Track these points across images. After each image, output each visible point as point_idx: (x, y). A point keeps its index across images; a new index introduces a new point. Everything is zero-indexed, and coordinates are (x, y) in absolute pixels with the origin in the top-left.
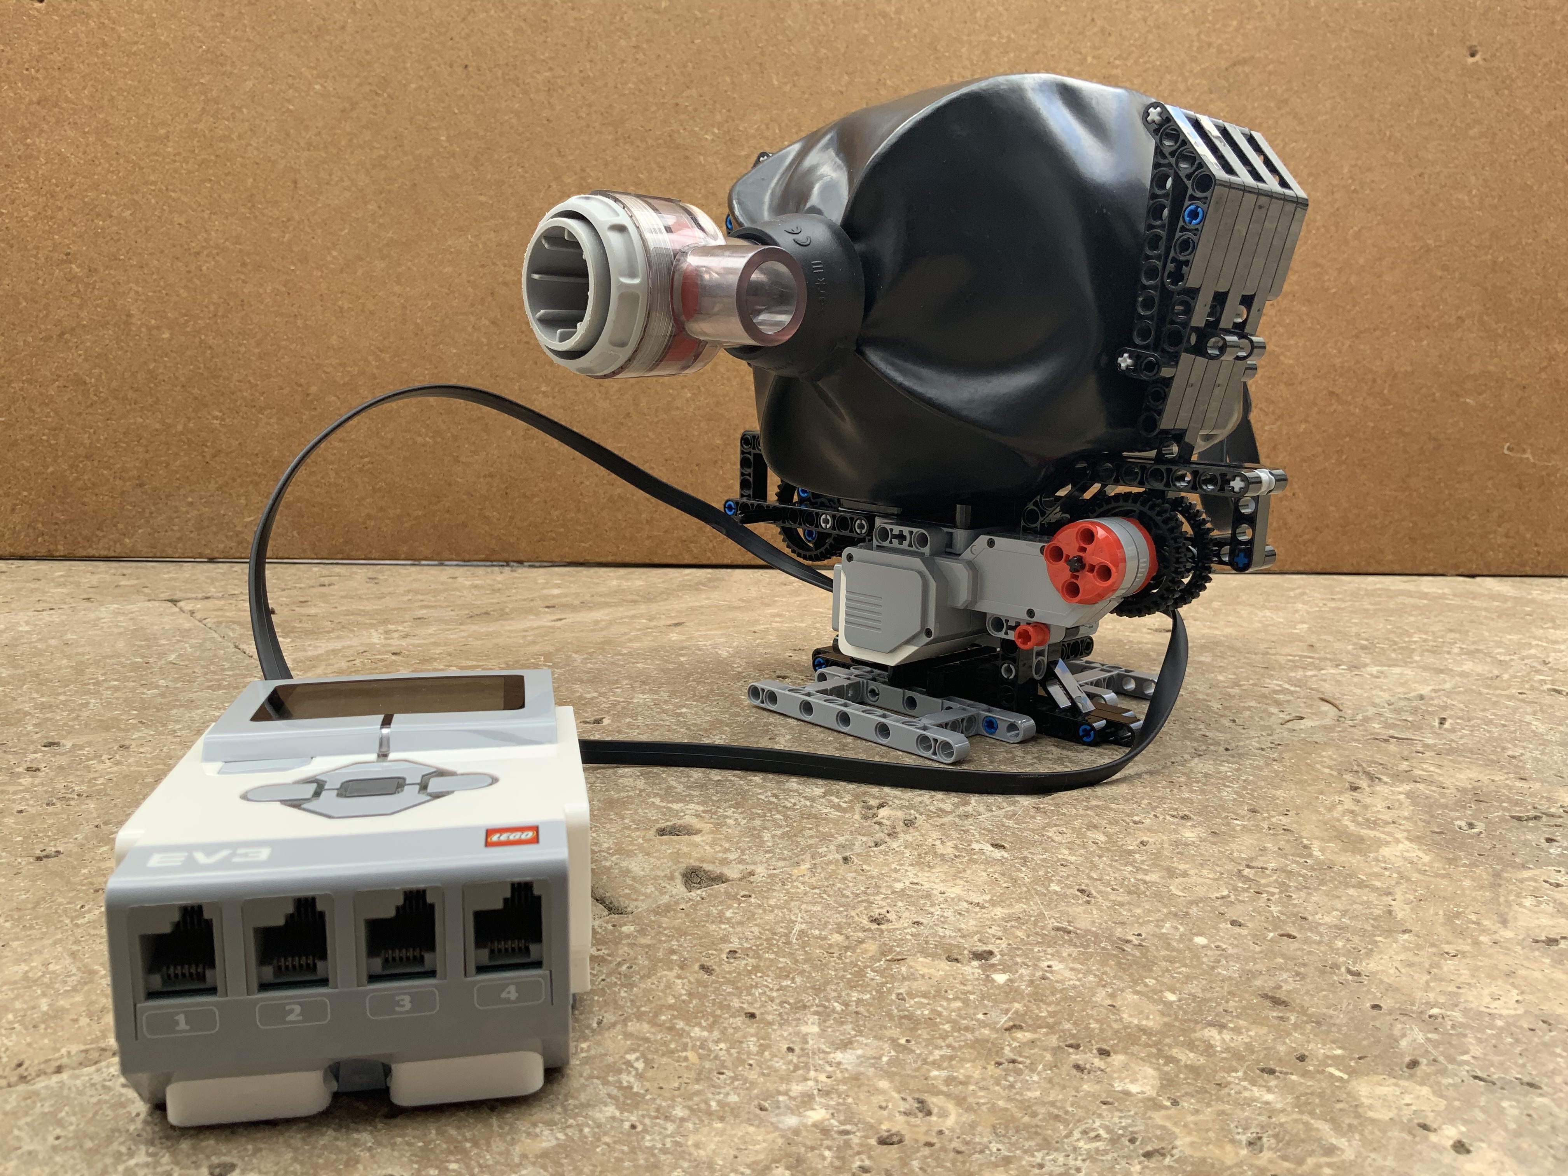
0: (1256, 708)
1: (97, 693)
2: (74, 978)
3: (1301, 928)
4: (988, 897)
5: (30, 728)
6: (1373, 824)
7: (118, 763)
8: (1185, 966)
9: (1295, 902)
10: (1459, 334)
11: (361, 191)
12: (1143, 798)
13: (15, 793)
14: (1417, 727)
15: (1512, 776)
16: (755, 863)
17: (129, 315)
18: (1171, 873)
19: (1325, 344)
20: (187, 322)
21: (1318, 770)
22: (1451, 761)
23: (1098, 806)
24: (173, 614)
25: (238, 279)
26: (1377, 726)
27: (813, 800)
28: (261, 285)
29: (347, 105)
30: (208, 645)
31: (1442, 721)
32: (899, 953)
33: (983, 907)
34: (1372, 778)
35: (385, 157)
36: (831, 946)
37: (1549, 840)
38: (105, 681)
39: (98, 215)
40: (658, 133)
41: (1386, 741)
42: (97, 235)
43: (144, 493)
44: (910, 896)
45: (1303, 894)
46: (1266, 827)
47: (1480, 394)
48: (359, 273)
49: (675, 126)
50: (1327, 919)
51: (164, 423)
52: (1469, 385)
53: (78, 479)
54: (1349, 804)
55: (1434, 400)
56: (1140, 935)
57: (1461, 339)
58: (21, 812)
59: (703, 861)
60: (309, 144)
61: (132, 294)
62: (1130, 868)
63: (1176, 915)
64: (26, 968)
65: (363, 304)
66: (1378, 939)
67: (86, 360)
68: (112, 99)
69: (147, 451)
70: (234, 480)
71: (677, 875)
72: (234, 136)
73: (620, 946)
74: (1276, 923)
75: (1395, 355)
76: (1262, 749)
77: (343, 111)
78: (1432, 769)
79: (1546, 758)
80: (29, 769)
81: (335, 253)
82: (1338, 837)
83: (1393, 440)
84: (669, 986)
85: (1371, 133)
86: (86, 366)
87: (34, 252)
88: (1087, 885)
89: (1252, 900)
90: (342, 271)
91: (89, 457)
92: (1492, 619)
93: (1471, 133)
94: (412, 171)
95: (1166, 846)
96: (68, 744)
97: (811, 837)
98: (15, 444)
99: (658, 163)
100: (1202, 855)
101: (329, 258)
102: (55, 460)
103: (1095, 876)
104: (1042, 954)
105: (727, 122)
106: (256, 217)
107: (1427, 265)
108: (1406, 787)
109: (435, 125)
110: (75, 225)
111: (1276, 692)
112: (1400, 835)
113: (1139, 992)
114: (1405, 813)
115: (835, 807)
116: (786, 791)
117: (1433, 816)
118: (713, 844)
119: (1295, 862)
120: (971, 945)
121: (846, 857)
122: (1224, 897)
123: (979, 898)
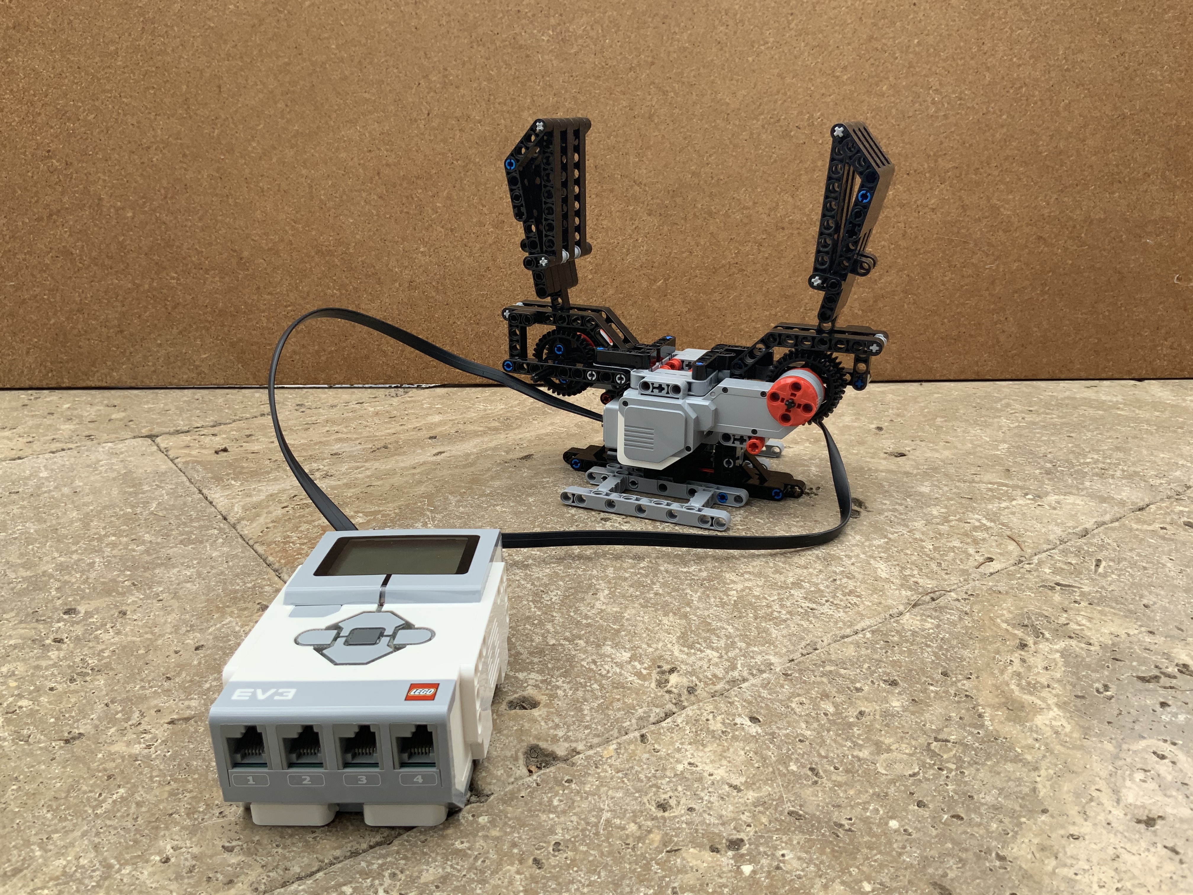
0: (958, 548)
1: (100, 551)
2: (98, 873)
3: (968, 810)
4: (743, 779)
5: (54, 593)
6: (1032, 688)
7: (118, 633)
8: (880, 853)
9: (967, 779)
10: (1145, 186)
11: (272, 92)
12: (864, 661)
13: (47, 669)
14: (1077, 572)
15: (1143, 629)
16: (576, 741)
17: (100, 199)
18: (879, 748)
19: (1036, 198)
20: (145, 203)
21: (998, 626)
22: (1100, 612)
23: (831, 672)
24: (152, 454)
25: (181, 168)
26: (1047, 571)
27: (621, 665)
28: (200, 172)
29: (256, 21)
30: (180, 491)
31: (1098, 563)
32: (676, 845)
33: (739, 790)
34: (1038, 634)
35: (287, 64)
36: (627, 835)
37: (1163, 705)
38: (105, 535)
39: (69, 119)
40: (504, 36)
41: (1052, 588)
42: (69, 135)
43: (125, 337)
44: (687, 779)
45: (973, 770)
46: (953, 692)
47: (1157, 236)
48: (274, 160)
49: (517, 30)
50: (988, 798)
51: (134, 284)
52: (1150, 228)
53: (73, 328)
54: (1017, 666)
55: (1121, 241)
56: (850, 819)
57: (1146, 191)
58: (51, 689)
59: (539, 739)
60: (228, 55)
61: (101, 182)
62: (849, 744)
63: (879, 795)
64: (64, 863)
65: (279, 185)
66: (1023, 820)
67: (70, 235)
68: (70, 22)
69: (123, 306)
70: (191, 326)
71: (521, 755)
72: (169, 50)
73: (477, 839)
74: (951, 802)
75: (1092, 205)
76: (958, 600)
77: (253, 26)
78: (1084, 622)
79: (1172, 607)
80: (56, 640)
81: (254, 144)
82: (1005, 704)
83: (1086, 274)
84: (511, 883)
85: (1084, 20)
86: (71, 240)
87: (23, 150)
88: (817, 764)
89: (936, 777)
90: (260, 158)
91: (80, 311)
92: (1152, 434)
93: (1166, 17)
94: (310, 75)
95: (877, 717)
96: (82, 609)
97: (619, 710)
98: (24, 301)
99: (505, 62)
100: (903, 727)
101: (250, 149)
102: (55, 314)
103: (823, 754)
104: (778, 842)
105: (559, 24)
106: (191, 117)
107: (1123, 131)
108: (1061, 645)
109: (326, 35)
110: (52, 127)
111: (975, 529)
112: (1052, 701)
113: (843, 883)
114: (1058, 675)
115: (639, 675)
116: (603, 656)
117: (1079, 679)
118: (547, 719)
119: (971, 733)
120: (729, 832)
121: (642, 736)
122: (914, 775)
123: (737, 781)
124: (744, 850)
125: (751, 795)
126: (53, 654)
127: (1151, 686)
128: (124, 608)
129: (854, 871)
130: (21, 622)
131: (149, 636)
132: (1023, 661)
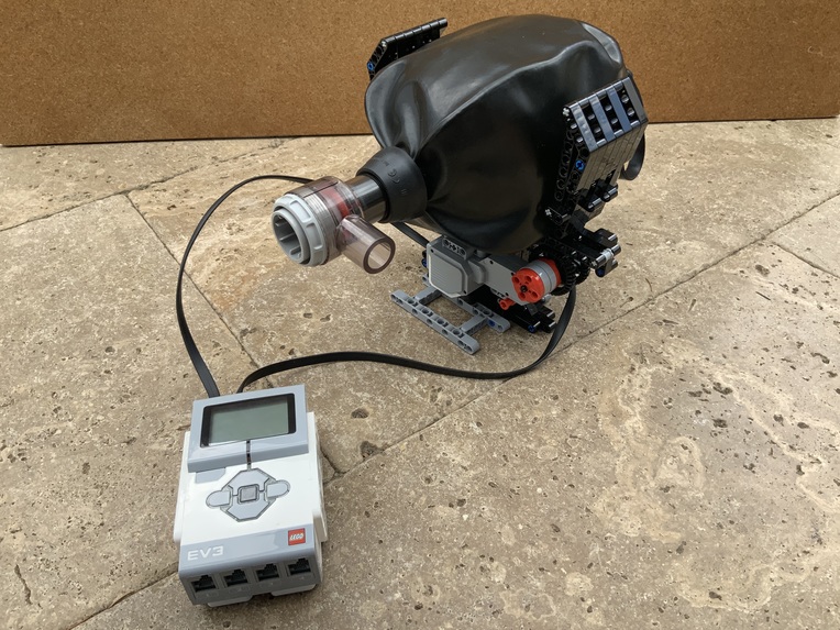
0: (614, 290)
1: (116, 300)
4: (469, 463)
5: (97, 335)
6: (629, 401)
7: (139, 366)
8: (530, 507)
9: (581, 462)
13: (106, 393)
14: (678, 310)
15: (703, 356)
16: (387, 439)
18: (541, 442)
21: (622, 355)
22: (683, 343)
23: (523, 390)
24: (129, 210)
26: (661, 309)
27: (413, 387)
30: (153, 246)
31: (693, 303)
32: (433, 503)
33: (467, 470)
34: (643, 361)
36: (410, 498)
37: (698, 412)
41: (660, 324)
44: (442, 464)
45: (585, 456)
46: (586, 404)
47: (801, 18)
50: (589, 475)
52: (796, 13)
55: (774, 23)
56: (519, 487)
59: (368, 438)
62: (525, 440)
63: (535, 473)
66: (604, 488)
71: (359, 448)
74: (570, 477)
78: (671, 351)
82: (612, 412)
84: (355, 524)
88: (507, 453)
89: (566, 461)
95: (543, 422)
97: (410, 418)
100: (555, 428)
103: (511, 446)
104: (482, 501)
108: (653, 369)
111: (628, 272)
112: (638, 410)
113: (510, 525)
114: (646, 391)
115: (421, 393)
116: (403, 380)
117: (657, 394)
118: (373, 425)
119: (590, 432)
120: (459, 495)
121: (421, 436)
122: (556, 459)
123: (466, 464)
124: (465, 506)
125: (472, 473)
126: (107, 382)
127: (695, 399)
128: (139, 346)
129: (516, 518)
130: (84, 358)
131: (157, 368)
132: (630, 381)
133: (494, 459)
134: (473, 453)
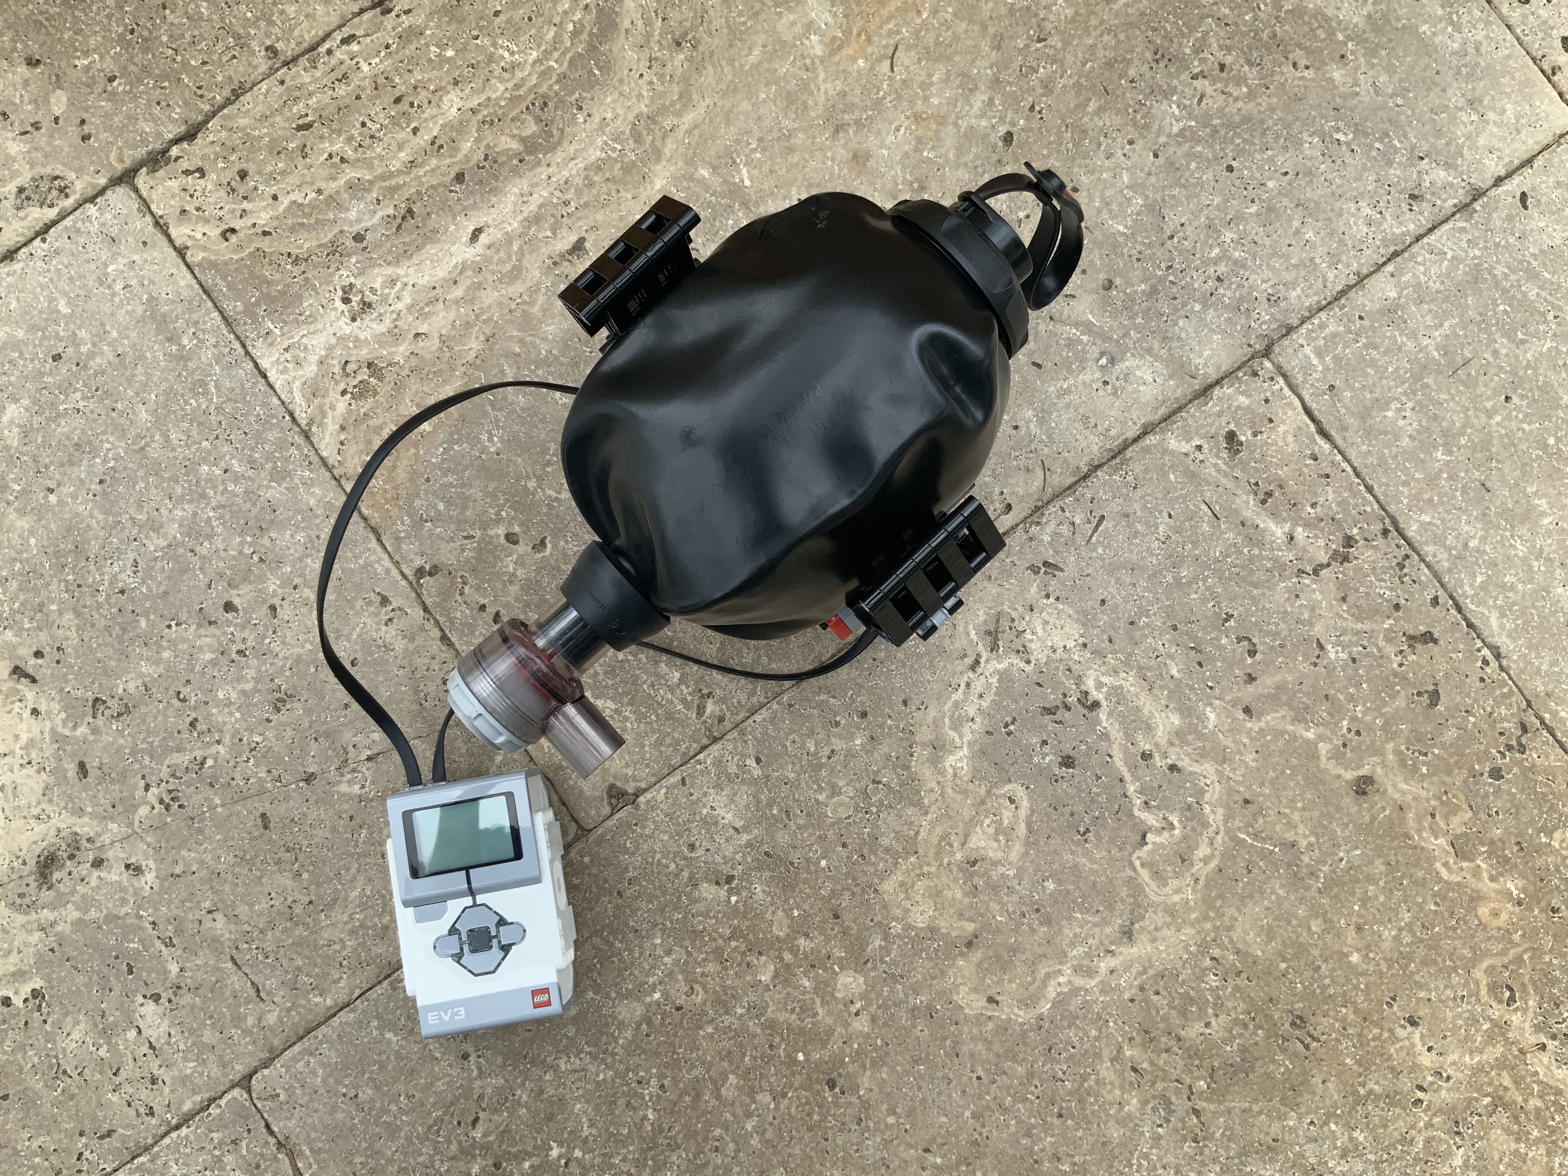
3: (871, 851)
4: (742, 822)
6: (960, 721)
7: (283, 641)
8: (809, 886)
9: (880, 822)
13: (252, 694)
15: (1081, 640)
16: (640, 780)
18: (835, 791)
22: (1059, 613)
26: (1047, 539)
27: (672, 690)
32: (696, 880)
33: (739, 833)
34: (994, 647)
36: (670, 873)
37: (1044, 743)
41: (1037, 571)
44: (708, 823)
45: (886, 814)
46: (902, 727)
50: (886, 841)
54: (961, 693)
56: (799, 858)
62: (815, 786)
63: (821, 837)
66: (900, 860)
71: (604, 796)
74: (863, 843)
78: (1039, 628)
80: (239, 653)
82: (933, 742)
88: (790, 807)
89: (861, 820)
95: (842, 757)
100: (856, 768)
103: (797, 797)
104: (754, 878)
108: (1005, 663)
112: (968, 737)
113: (784, 910)
114: (985, 705)
115: (684, 701)
116: (660, 676)
117: (998, 711)
119: (898, 775)
120: (726, 870)
121: (683, 779)
122: (849, 817)
123: (739, 824)
124: (733, 885)
125: (745, 837)
126: (247, 673)
127: (1047, 719)
128: (271, 601)
129: (791, 901)
131: (308, 645)
132: (968, 685)
133: (773, 816)
134: (747, 807)
